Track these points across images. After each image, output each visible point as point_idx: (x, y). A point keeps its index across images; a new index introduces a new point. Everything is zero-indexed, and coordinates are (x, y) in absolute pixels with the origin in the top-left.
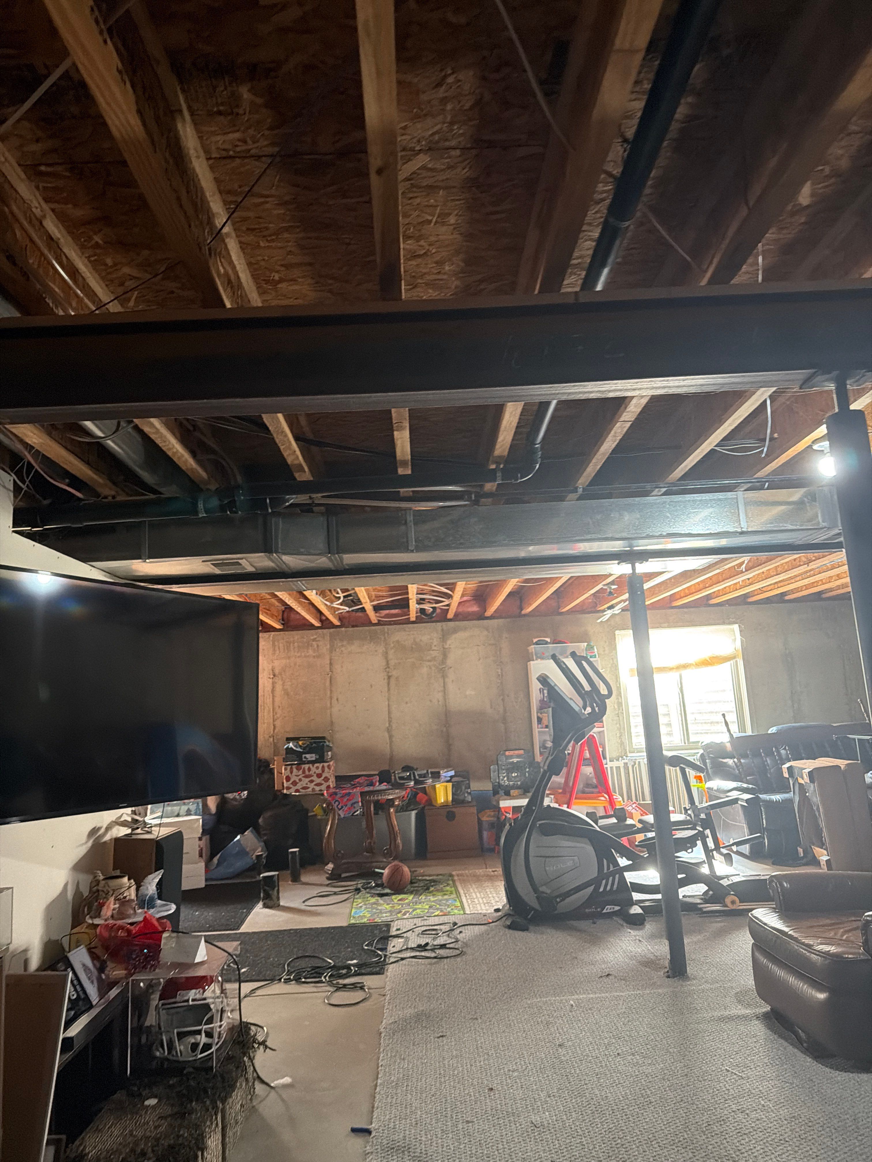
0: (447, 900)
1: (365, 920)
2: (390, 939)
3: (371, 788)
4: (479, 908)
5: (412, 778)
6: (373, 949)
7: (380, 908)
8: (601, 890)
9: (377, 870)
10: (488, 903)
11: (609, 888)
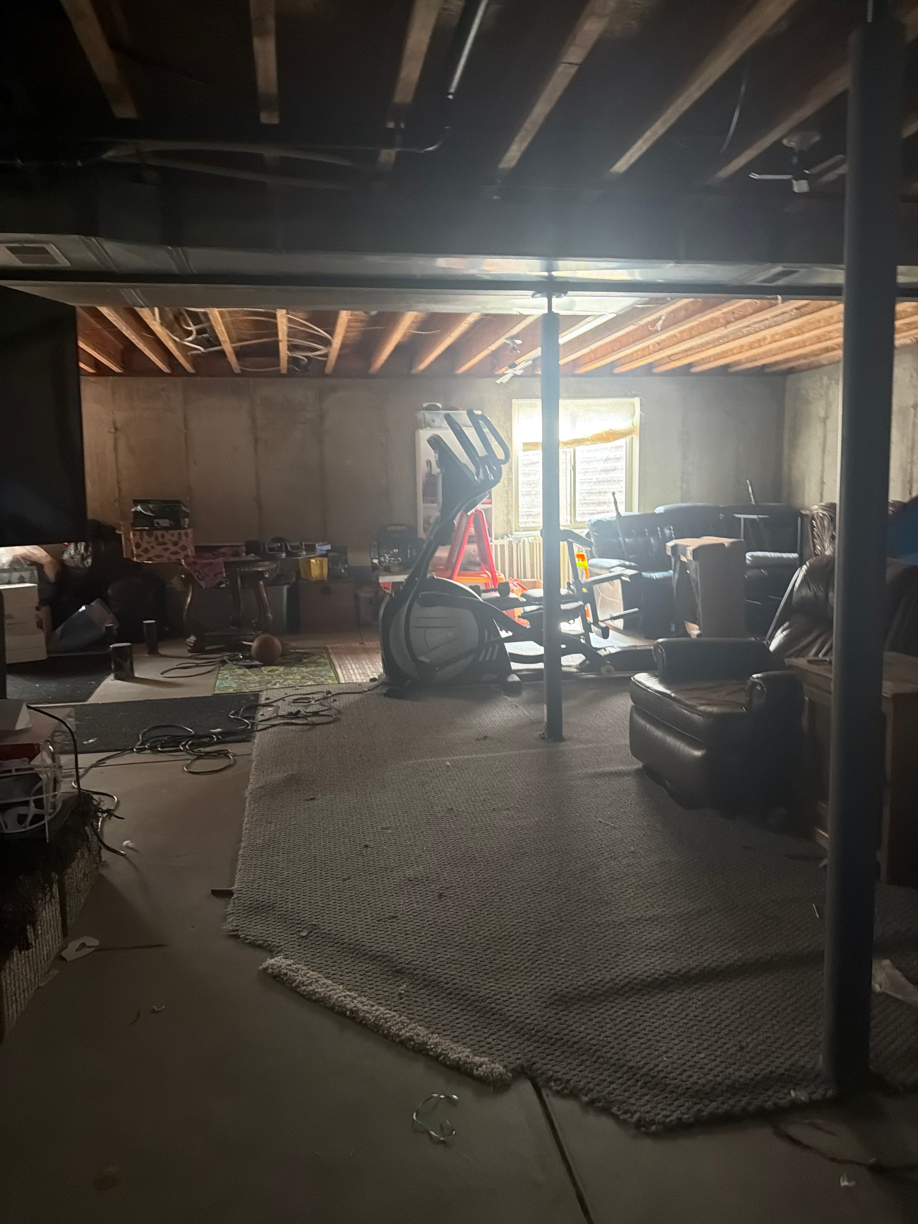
0: (320, 671)
1: (231, 691)
2: (259, 707)
3: (236, 559)
4: (354, 678)
5: (284, 549)
6: (239, 718)
7: (247, 679)
8: (481, 659)
9: (245, 643)
10: (363, 673)
11: (487, 658)
